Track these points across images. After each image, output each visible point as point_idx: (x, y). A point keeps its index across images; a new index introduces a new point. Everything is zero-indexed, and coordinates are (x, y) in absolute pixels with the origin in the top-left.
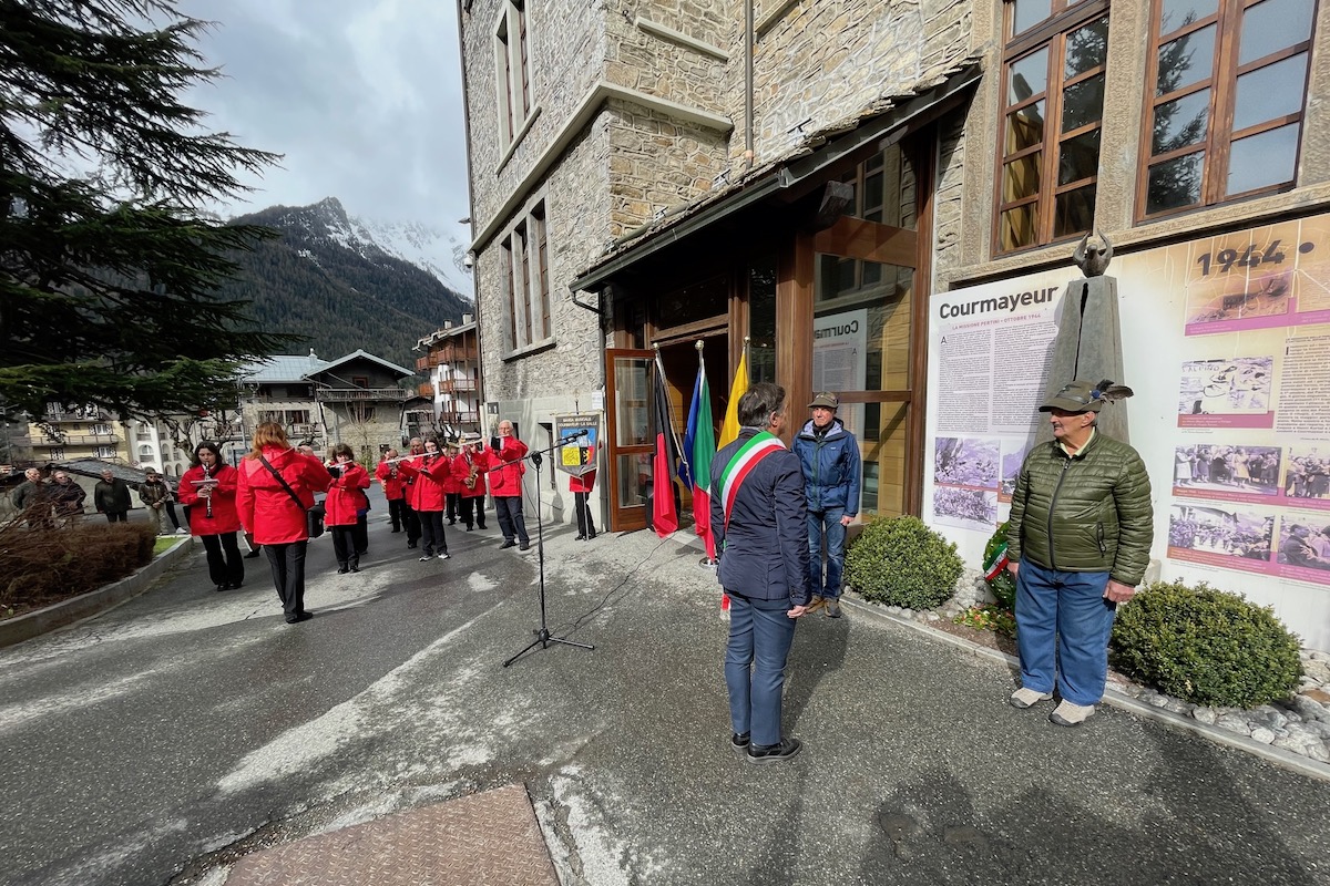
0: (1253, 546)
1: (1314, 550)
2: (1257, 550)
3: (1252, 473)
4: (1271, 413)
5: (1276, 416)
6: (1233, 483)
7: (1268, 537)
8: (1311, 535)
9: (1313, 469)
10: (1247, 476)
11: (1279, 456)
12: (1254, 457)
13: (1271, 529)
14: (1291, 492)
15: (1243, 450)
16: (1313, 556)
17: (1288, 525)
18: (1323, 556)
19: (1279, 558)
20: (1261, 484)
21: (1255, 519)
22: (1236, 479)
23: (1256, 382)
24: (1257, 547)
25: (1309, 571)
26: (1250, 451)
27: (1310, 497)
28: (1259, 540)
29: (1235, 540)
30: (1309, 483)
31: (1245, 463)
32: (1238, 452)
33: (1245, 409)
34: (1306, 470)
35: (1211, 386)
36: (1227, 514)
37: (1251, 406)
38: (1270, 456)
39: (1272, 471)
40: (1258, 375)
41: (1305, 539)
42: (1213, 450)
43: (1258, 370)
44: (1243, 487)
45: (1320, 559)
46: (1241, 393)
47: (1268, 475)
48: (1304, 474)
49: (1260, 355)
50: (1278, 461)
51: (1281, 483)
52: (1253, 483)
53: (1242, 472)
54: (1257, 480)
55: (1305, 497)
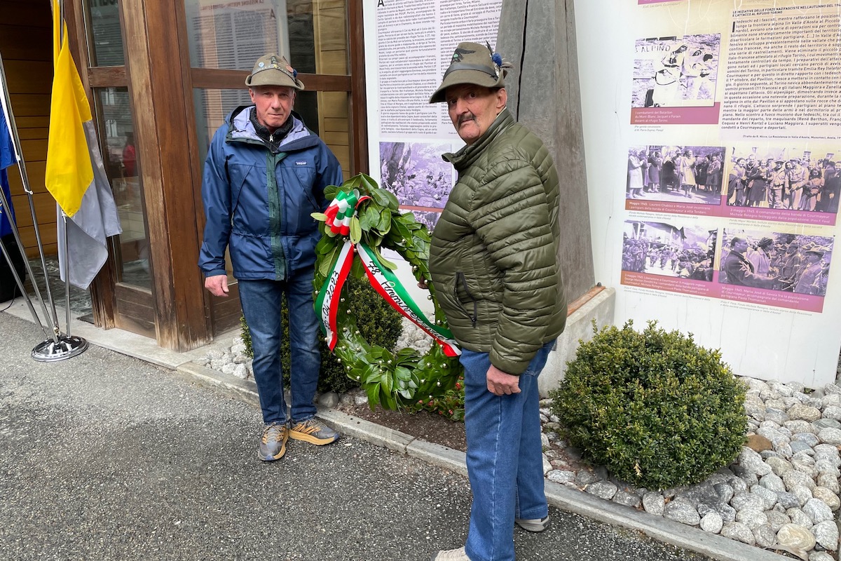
0: (698, 265)
1: (751, 266)
2: (701, 269)
3: (699, 180)
4: (717, 105)
5: (722, 108)
6: (683, 192)
7: (712, 253)
8: (749, 249)
9: (754, 172)
10: (693, 183)
11: (723, 157)
12: (700, 159)
13: (714, 244)
14: (732, 200)
15: (691, 152)
16: (750, 273)
17: (730, 238)
18: (758, 272)
19: (721, 277)
20: (705, 192)
21: (700, 234)
22: (685, 187)
23: (703, 65)
24: (702, 266)
25: (747, 290)
26: (697, 152)
27: (749, 206)
28: (703, 258)
29: (682, 259)
30: (749, 189)
31: (692, 167)
32: (686, 154)
33: (693, 102)
34: (747, 173)
35: (662, 72)
36: (675, 229)
37: (699, 97)
38: (715, 158)
39: (716, 175)
40: (707, 57)
41: (744, 254)
42: (663, 152)
43: (707, 50)
44: (690, 196)
45: (756, 275)
46: (690, 80)
47: (713, 181)
48: (744, 178)
49: (708, 31)
50: (722, 164)
51: (724, 192)
52: (699, 192)
53: (689, 178)
54: (703, 187)
55: (745, 205)
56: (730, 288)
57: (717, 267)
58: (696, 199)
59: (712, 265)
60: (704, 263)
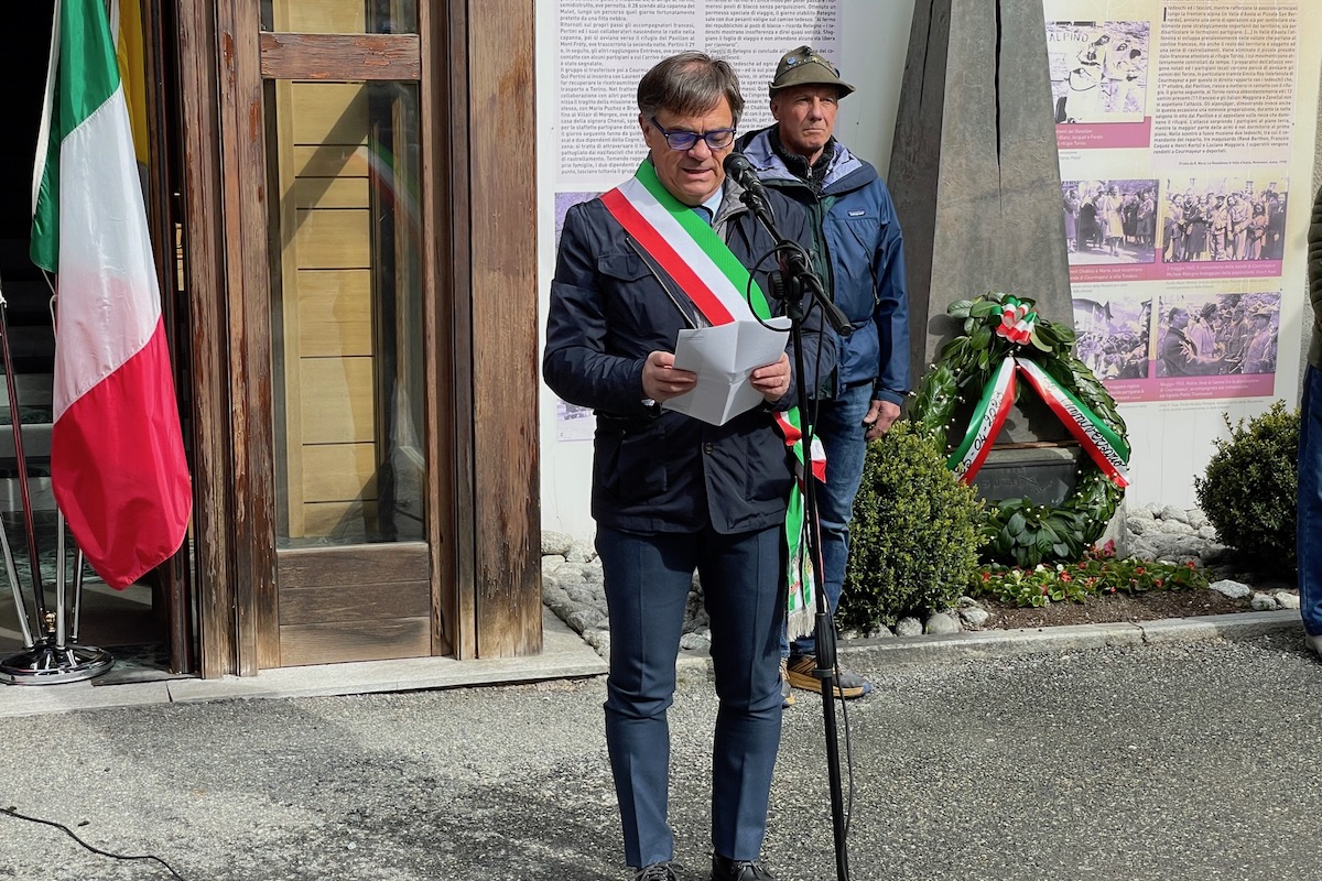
0: (1129, 355)
1: (1193, 346)
3: (1129, 228)
4: (1148, 120)
5: (1153, 125)
6: (1107, 249)
7: (1146, 335)
8: (1191, 322)
9: (1193, 213)
10: (1121, 234)
11: (1157, 192)
12: (1129, 198)
13: (1149, 321)
14: (1169, 255)
15: (1116, 188)
16: (1193, 356)
17: (1167, 309)
18: (1202, 353)
19: (1159, 369)
20: (1136, 245)
21: (1130, 309)
22: (1110, 241)
23: (1130, 65)
24: (1134, 357)
26: (1125, 187)
27: (1188, 260)
28: (1135, 345)
29: (1108, 351)
30: (1187, 236)
31: (1119, 210)
32: (1111, 192)
33: (1119, 115)
34: (1185, 215)
35: (1078, 71)
36: (1098, 306)
37: (1126, 110)
38: (1146, 195)
39: (1148, 221)
40: (1135, 53)
41: (1185, 330)
43: (1135, 44)
44: (1116, 254)
45: (1201, 359)
46: (1115, 84)
47: (1145, 229)
48: (1182, 222)
49: (1136, 18)
50: (1156, 203)
51: (1159, 244)
52: (1130, 246)
53: (1115, 228)
54: (1132, 239)
55: (1185, 260)
56: (1168, 384)
57: (1153, 356)
58: (1126, 257)
59: (1146, 353)
60: (1136, 351)
